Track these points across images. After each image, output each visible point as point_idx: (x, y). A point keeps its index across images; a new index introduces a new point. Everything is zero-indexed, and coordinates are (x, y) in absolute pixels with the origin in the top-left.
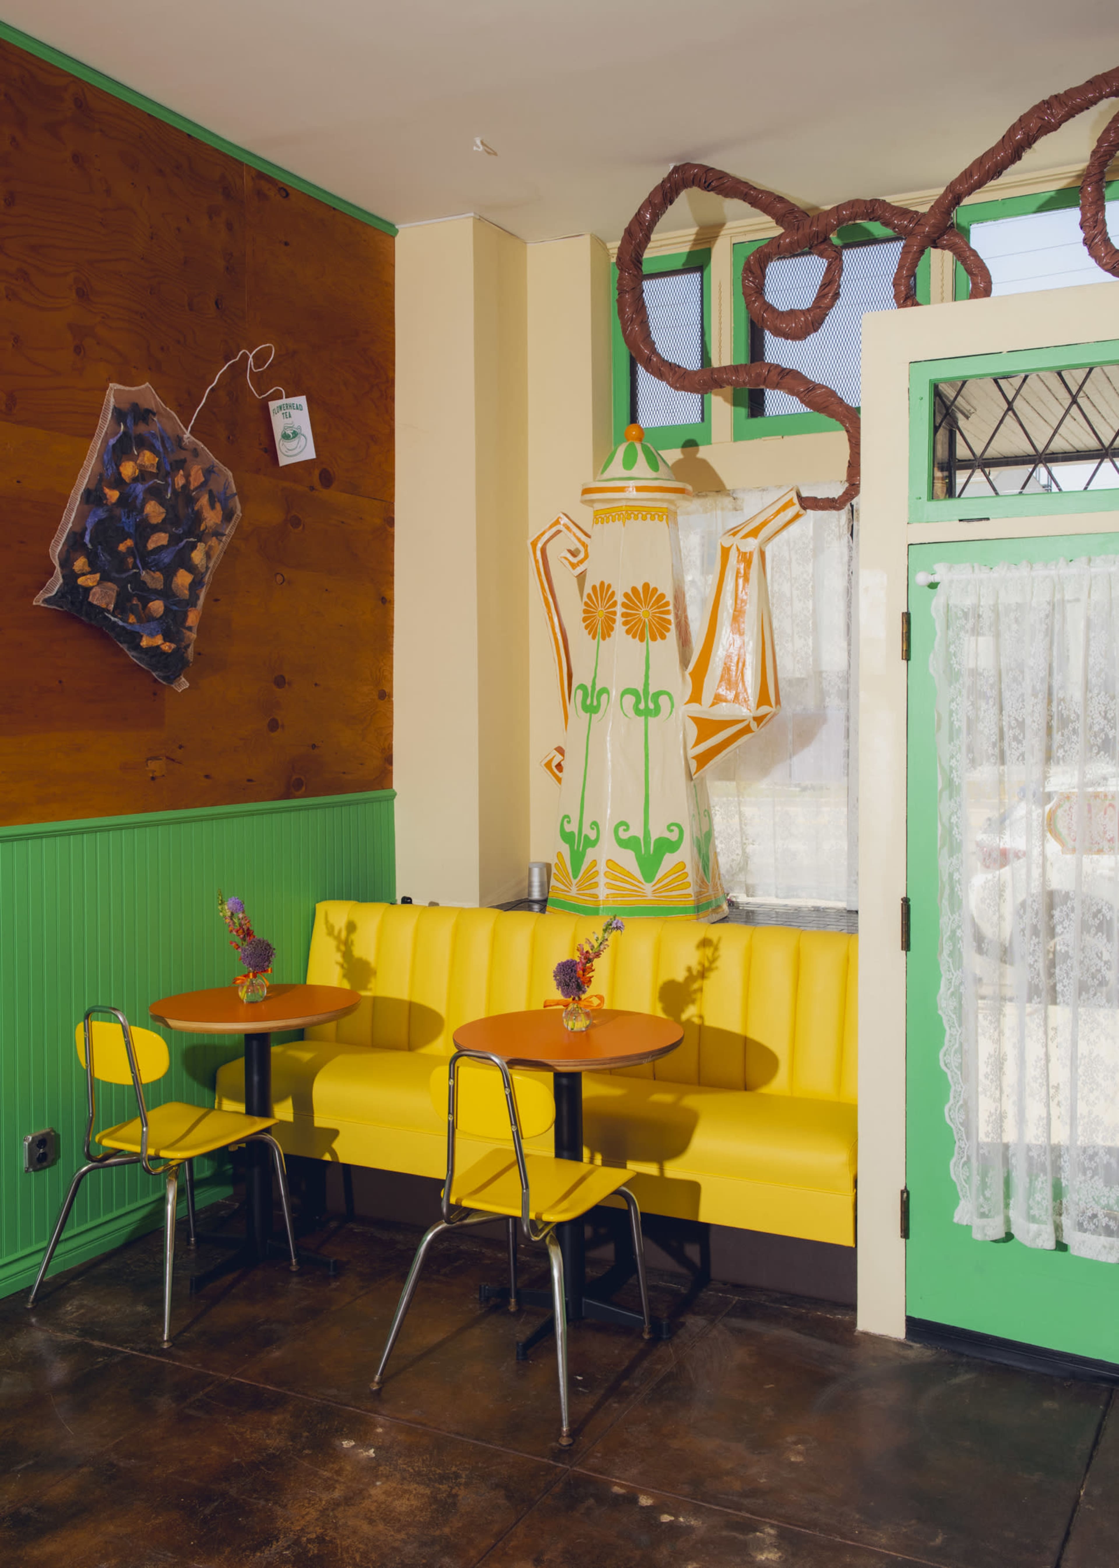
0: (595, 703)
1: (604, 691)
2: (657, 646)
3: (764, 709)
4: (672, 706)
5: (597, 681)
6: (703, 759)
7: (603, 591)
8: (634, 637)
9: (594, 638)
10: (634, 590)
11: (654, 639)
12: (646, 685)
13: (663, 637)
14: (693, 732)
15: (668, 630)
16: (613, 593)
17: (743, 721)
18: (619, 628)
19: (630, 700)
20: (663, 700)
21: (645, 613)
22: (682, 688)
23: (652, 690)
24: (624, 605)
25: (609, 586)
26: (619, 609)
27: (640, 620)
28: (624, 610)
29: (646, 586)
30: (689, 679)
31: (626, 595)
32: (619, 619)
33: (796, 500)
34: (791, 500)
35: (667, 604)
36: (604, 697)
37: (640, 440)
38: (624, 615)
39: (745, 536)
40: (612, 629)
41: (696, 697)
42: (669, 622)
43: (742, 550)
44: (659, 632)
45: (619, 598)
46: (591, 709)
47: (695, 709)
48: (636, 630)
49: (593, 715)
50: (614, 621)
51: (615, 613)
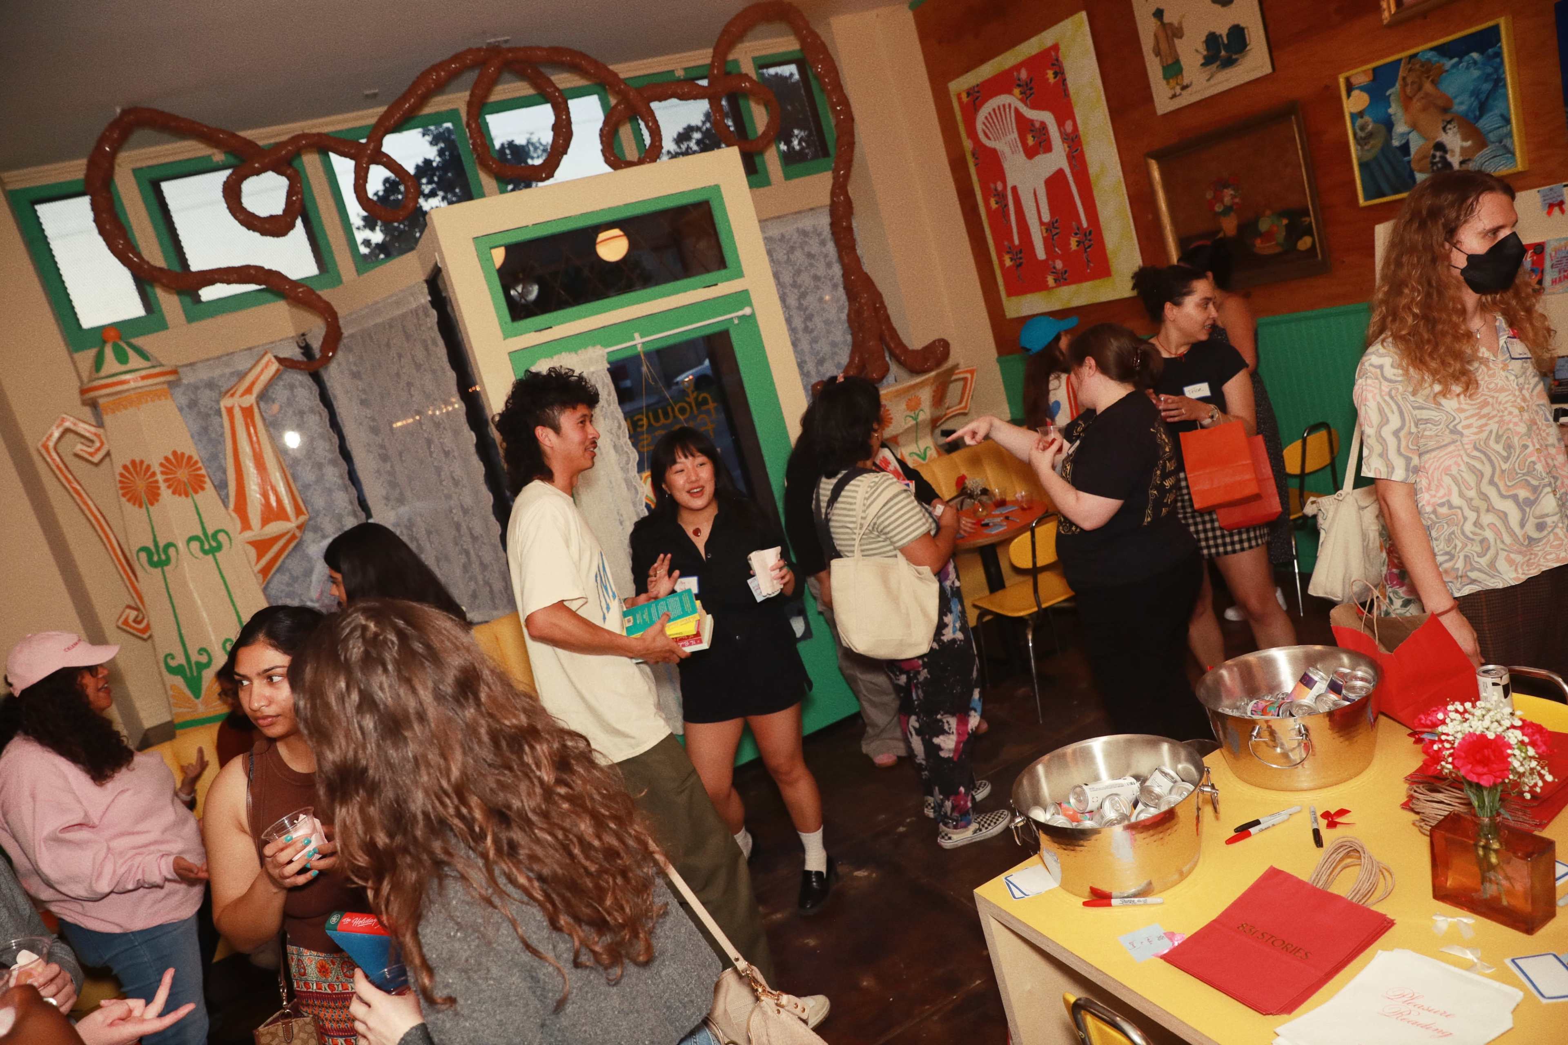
0: (163, 557)
1: (169, 545)
2: (199, 497)
3: (302, 518)
4: (230, 540)
5: (158, 539)
6: (265, 571)
7: (137, 467)
8: (180, 495)
9: (140, 506)
10: (167, 459)
11: (196, 492)
12: (203, 528)
13: (203, 489)
14: (252, 552)
15: (205, 482)
16: (148, 467)
17: (288, 533)
18: (165, 493)
19: (195, 545)
20: (221, 537)
21: (182, 474)
22: (233, 524)
23: (210, 532)
24: (163, 473)
25: (142, 462)
26: (160, 478)
27: (179, 481)
28: (165, 477)
29: (175, 453)
30: (234, 515)
31: (162, 465)
32: (163, 486)
33: (273, 360)
34: (270, 360)
35: (196, 462)
36: (172, 551)
37: (120, 338)
38: (166, 480)
39: (243, 395)
40: (158, 495)
41: (246, 525)
42: (203, 476)
43: (244, 406)
44: (197, 485)
45: (157, 468)
46: (161, 564)
47: (248, 535)
48: (179, 489)
49: (165, 568)
50: (158, 488)
51: (157, 482)
